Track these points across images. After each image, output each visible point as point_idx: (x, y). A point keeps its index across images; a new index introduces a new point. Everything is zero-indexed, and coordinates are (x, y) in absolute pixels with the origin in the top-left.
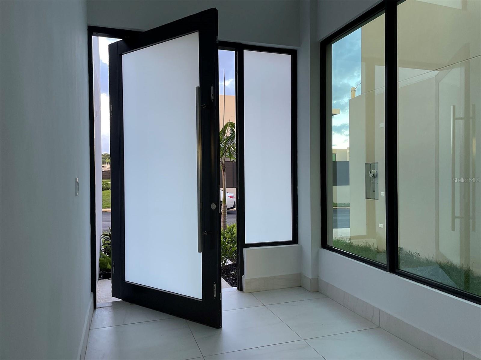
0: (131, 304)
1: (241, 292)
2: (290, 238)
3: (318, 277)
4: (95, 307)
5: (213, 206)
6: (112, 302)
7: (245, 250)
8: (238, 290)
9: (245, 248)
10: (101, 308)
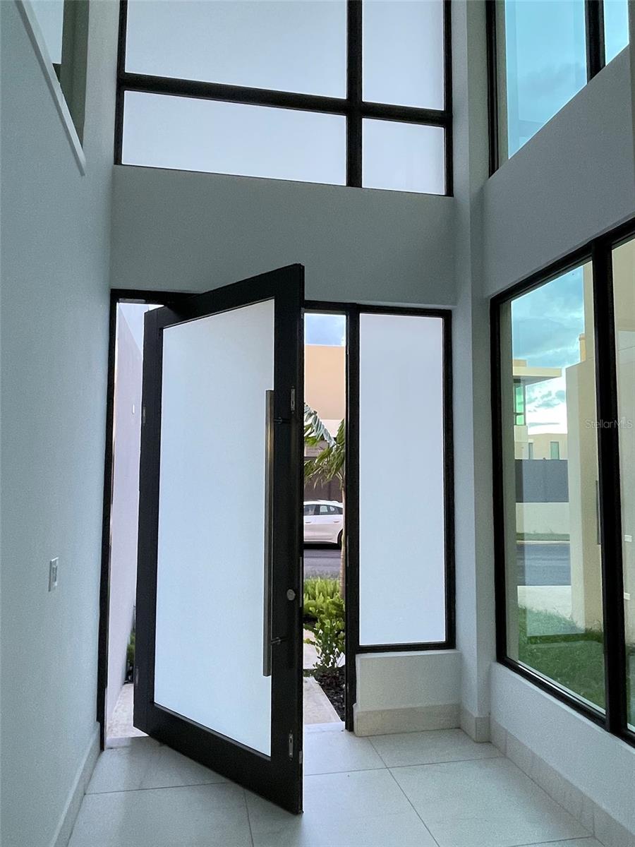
0: (161, 746)
1: (350, 733)
2: (442, 638)
3: (490, 714)
4: (102, 748)
5: (291, 595)
6: (133, 738)
7: (359, 658)
8: (346, 728)
9: (358, 653)
10: (111, 748)
